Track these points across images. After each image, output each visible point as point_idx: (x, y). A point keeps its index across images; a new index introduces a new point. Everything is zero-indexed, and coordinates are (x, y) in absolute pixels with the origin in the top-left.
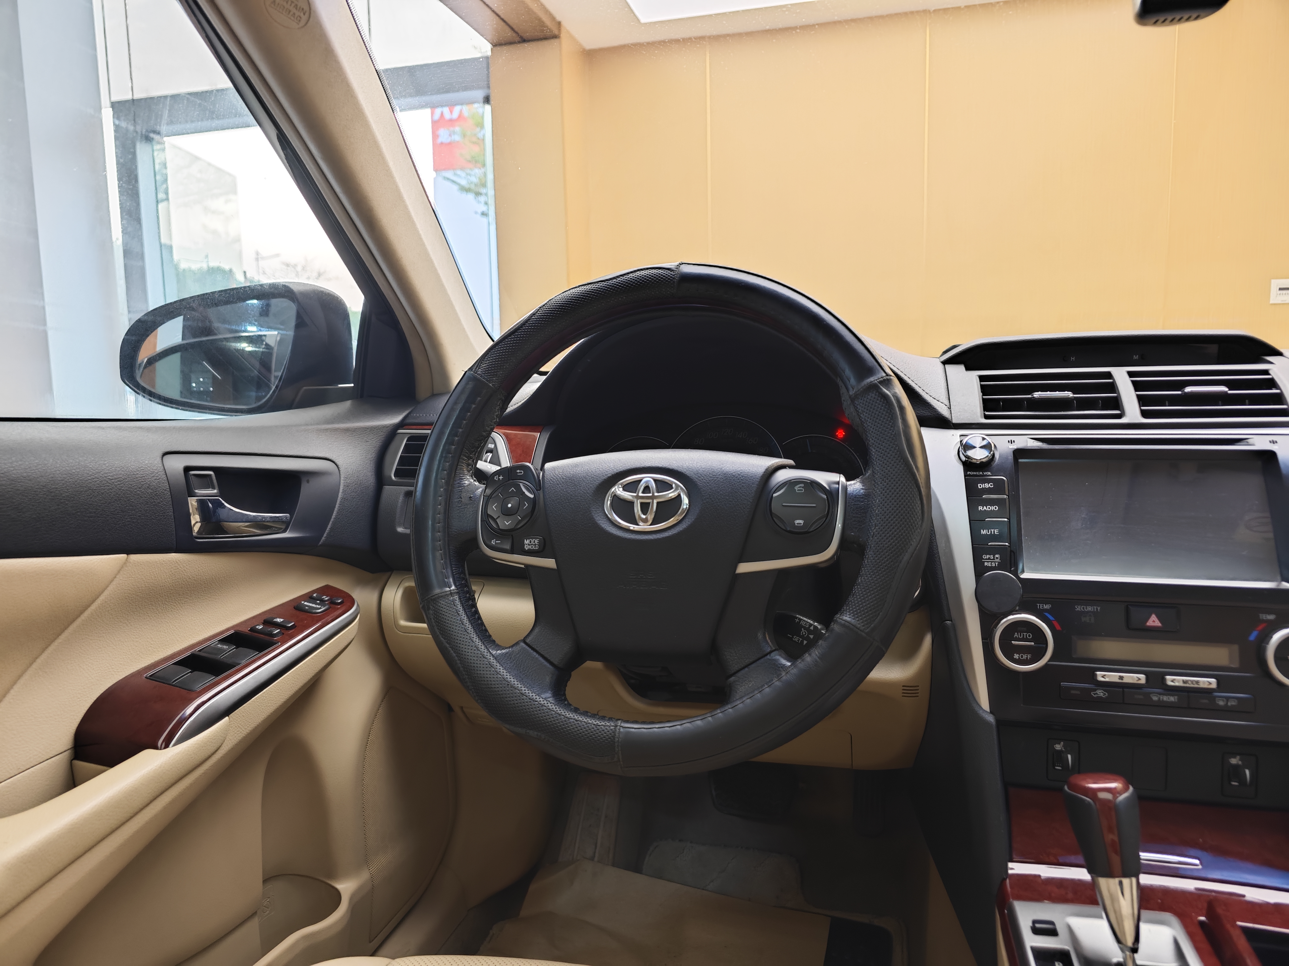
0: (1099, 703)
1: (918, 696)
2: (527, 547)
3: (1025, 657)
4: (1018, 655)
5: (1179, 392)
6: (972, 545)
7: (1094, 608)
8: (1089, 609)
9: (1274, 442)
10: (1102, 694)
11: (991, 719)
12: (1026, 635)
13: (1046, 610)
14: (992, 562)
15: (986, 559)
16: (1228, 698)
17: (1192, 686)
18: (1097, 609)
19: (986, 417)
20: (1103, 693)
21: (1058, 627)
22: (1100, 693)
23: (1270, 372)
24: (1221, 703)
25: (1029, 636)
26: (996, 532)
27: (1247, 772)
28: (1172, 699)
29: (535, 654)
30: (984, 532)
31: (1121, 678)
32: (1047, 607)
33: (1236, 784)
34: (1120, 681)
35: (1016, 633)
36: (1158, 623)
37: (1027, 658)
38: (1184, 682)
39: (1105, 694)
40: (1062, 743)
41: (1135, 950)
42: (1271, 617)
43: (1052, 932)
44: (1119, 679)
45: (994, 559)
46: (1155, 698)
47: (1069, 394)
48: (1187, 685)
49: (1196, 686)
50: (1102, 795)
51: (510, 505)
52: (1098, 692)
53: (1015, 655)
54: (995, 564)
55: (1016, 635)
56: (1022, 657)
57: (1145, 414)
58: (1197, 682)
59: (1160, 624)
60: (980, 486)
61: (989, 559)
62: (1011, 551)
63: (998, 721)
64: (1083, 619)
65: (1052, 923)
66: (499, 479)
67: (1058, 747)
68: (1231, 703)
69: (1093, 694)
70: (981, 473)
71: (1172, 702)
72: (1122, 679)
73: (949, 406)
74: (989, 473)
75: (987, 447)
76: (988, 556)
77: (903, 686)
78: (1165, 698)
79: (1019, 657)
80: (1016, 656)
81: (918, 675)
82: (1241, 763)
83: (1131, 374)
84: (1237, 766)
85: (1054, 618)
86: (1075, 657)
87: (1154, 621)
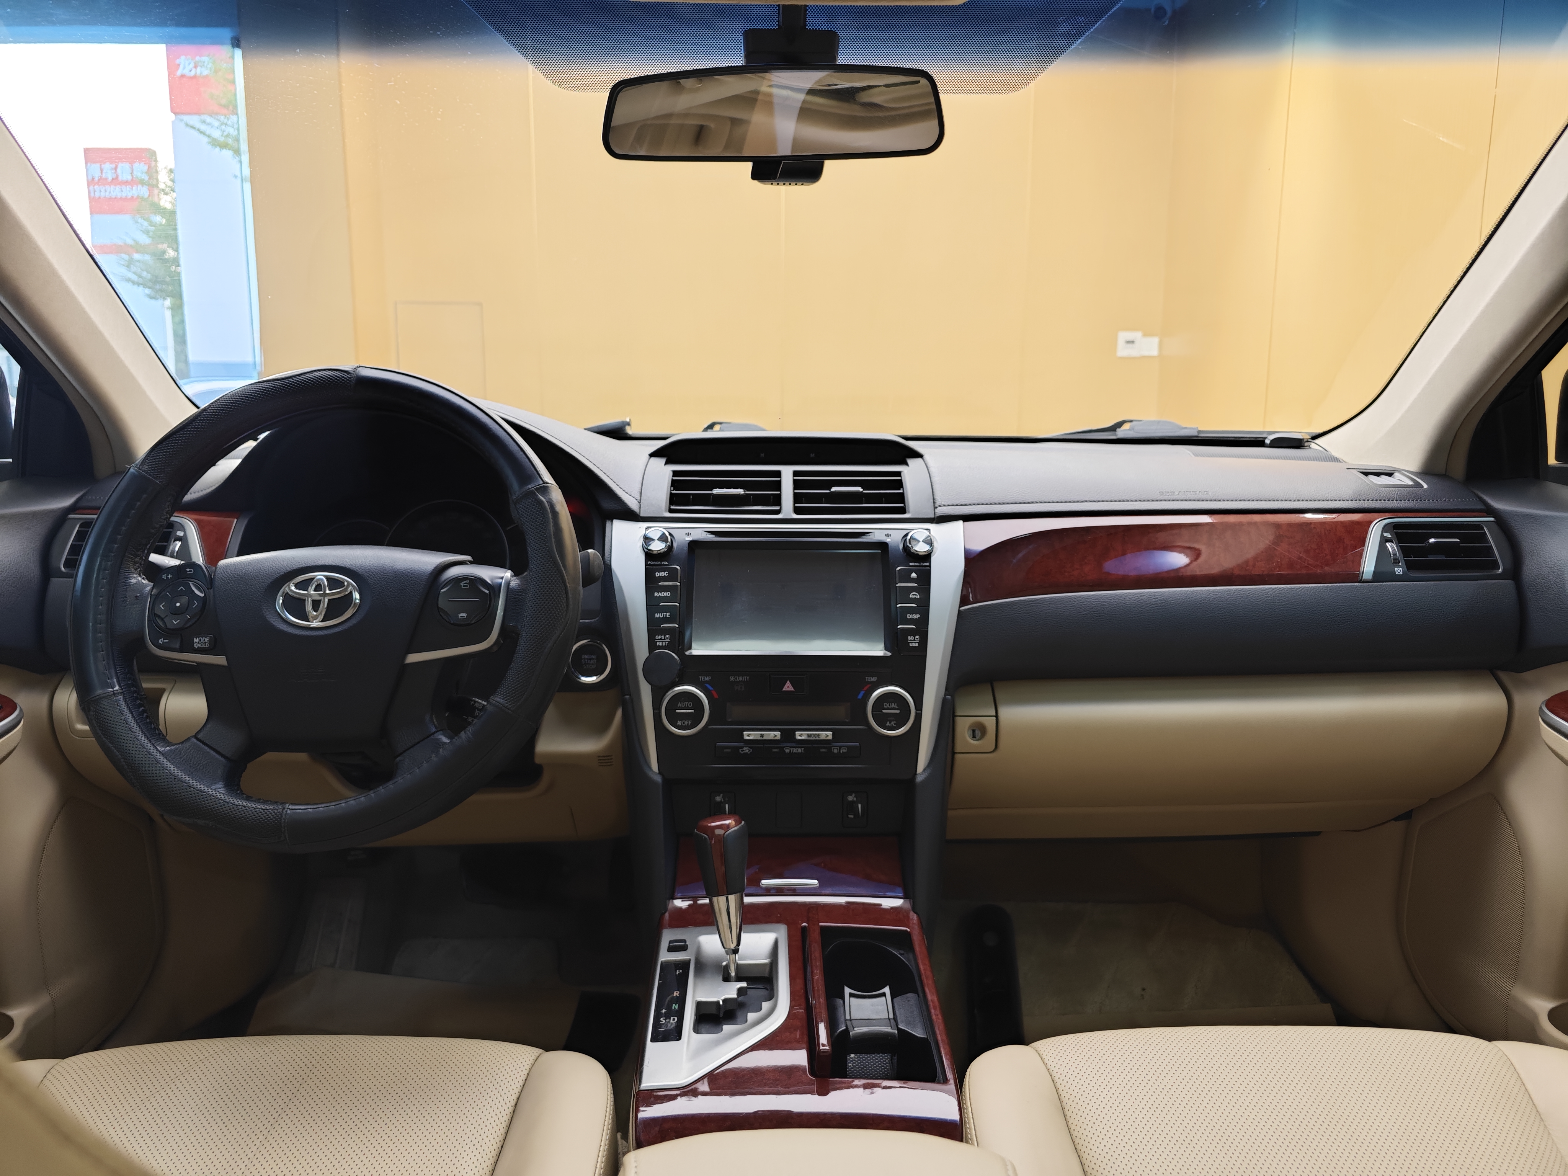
0: (745, 758)
1: (612, 765)
2: (196, 646)
3: (686, 723)
5: (828, 491)
6: (648, 627)
7: (744, 678)
8: (741, 679)
9: (888, 535)
11: (658, 779)
13: (707, 682)
14: (663, 642)
15: (658, 640)
16: (840, 747)
17: (814, 738)
18: (747, 679)
19: (671, 511)
20: (748, 749)
21: (716, 696)
22: (746, 750)
23: (902, 474)
24: (836, 751)
25: (690, 705)
26: (668, 615)
27: (860, 806)
28: (800, 750)
29: (206, 748)
30: (657, 615)
31: (762, 735)
32: (707, 679)
33: (852, 816)
34: (762, 738)
35: (679, 703)
36: (791, 689)
37: (688, 724)
38: (809, 736)
39: (750, 750)
40: (722, 795)
41: (735, 951)
42: (874, 679)
43: (683, 948)
45: (664, 639)
46: (787, 751)
47: (740, 491)
48: (811, 738)
49: (817, 738)
50: (719, 832)
51: (178, 605)
52: (744, 749)
53: (679, 721)
54: (666, 644)
55: (679, 705)
56: (684, 723)
57: (797, 511)
58: (818, 735)
59: (793, 689)
60: (658, 574)
61: (661, 639)
62: (680, 632)
63: (665, 780)
64: (736, 688)
65: (684, 941)
66: (167, 578)
67: (718, 799)
68: (843, 750)
69: (741, 750)
70: (659, 563)
71: (799, 753)
73: (639, 501)
74: (666, 563)
75: (663, 538)
76: (660, 637)
77: (599, 757)
78: (795, 750)
79: (681, 723)
80: (679, 723)
81: (611, 746)
82: (855, 799)
83: (796, 473)
84: (853, 802)
85: (711, 688)
86: (730, 720)
87: (788, 687)
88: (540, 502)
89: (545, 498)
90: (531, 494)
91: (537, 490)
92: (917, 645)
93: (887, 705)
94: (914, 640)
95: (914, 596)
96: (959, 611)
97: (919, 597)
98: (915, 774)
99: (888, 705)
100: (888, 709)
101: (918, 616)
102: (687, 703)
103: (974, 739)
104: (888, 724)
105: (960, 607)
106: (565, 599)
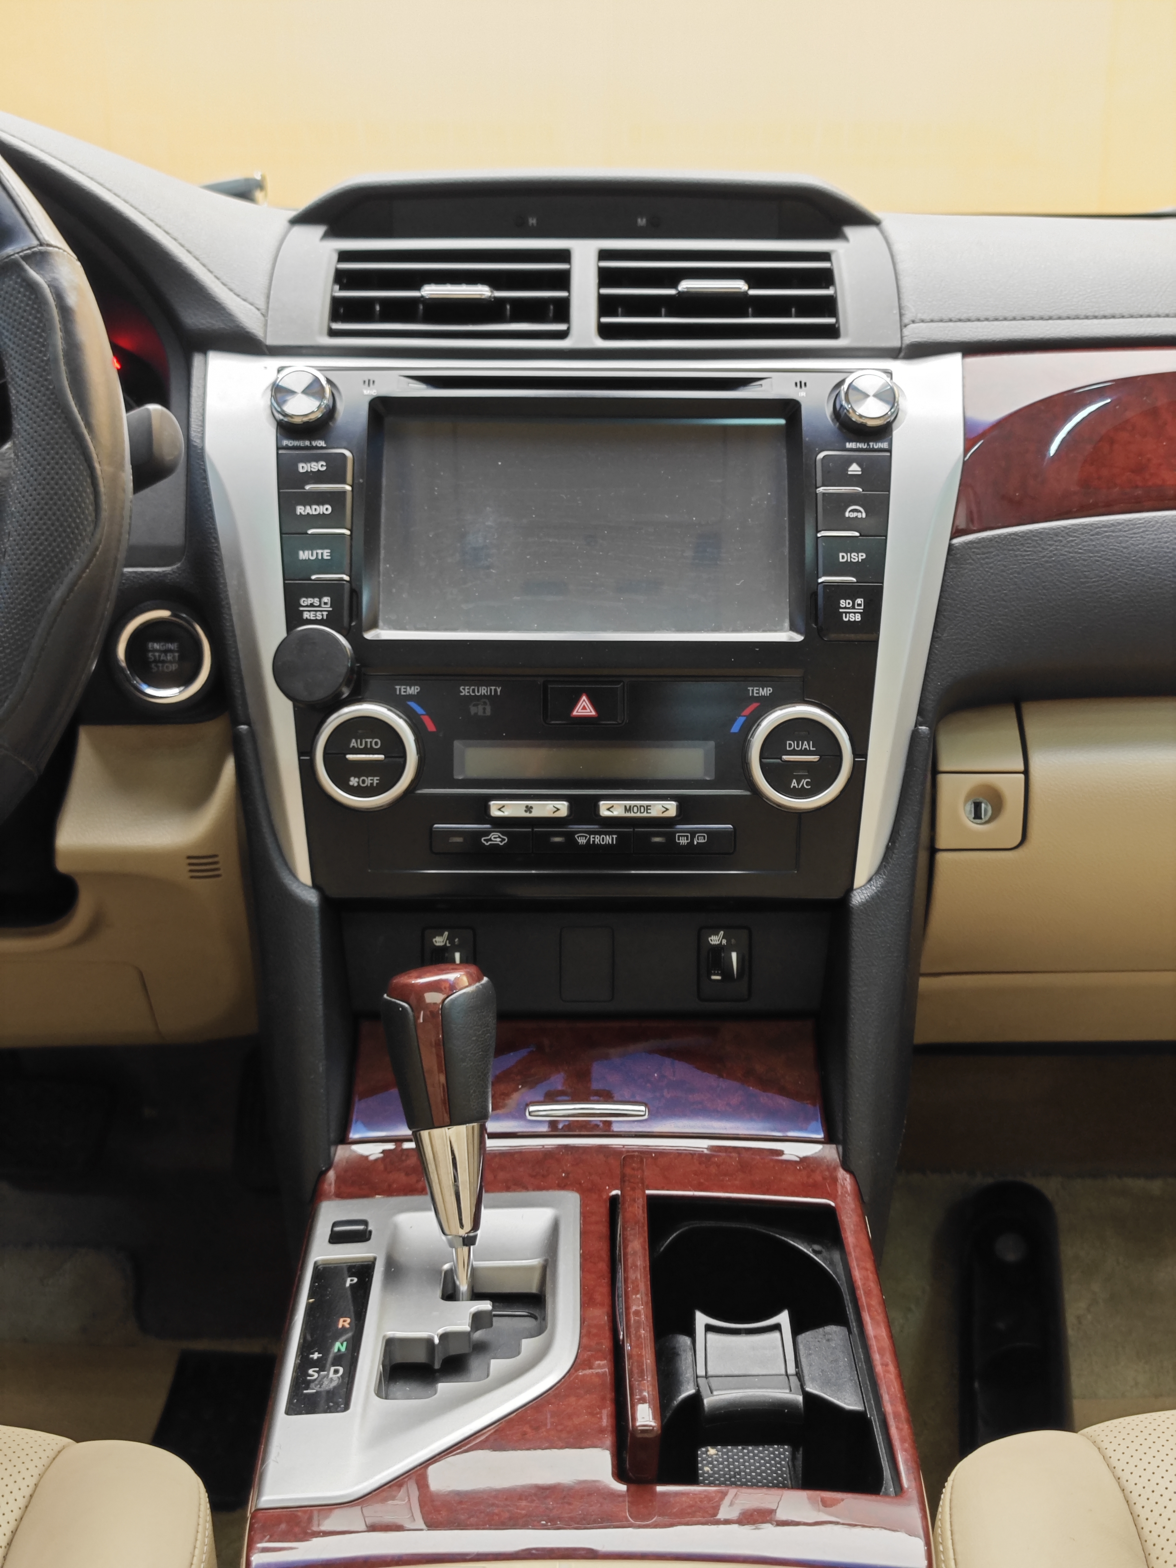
0: (494, 857)
1: (218, 876)
3: (368, 782)
4: (357, 779)
5: (672, 292)
6: (284, 579)
7: (491, 690)
8: (483, 691)
9: (801, 385)
10: (499, 839)
11: (312, 897)
12: (371, 742)
13: (410, 697)
14: (316, 611)
15: (307, 606)
16: (693, 833)
17: (639, 815)
18: (496, 691)
19: (333, 333)
20: (499, 837)
21: (431, 727)
22: (496, 838)
23: (833, 258)
24: (683, 841)
25: (376, 743)
26: (326, 554)
27: (734, 955)
28: (608, 840)
30: (304, 555)
31: (529, 809)
32: (413, 690)
33: (718, 978)
34: (528, 815)
35: (354, 740)
36: (590, 711)
37: (372, 784)
38: (627, 809)
39: (504, 840)
40: (446, 933)
41: (469, 1241)
42: (766, 691)
43: (362, 1236)
44: (526, 811)
45: (320, 606)
46: (582, 841)
47: (482, 291)
48: (632, 815)
49: (645, 815)
50: (433, 997)
52: (492, 836)
53: (352, 779)
54: (322, 615)
55: (353, 743)
56: (364, 782)
57: (605, 331)
58: (647, 808)
60: (303, 468)
61: (312, 605)
62: (352, 590)
63: (326, 901)
64: (473, 710)
65: (365, 1223)
67: (440, 941)
68: (700, 840)
69: (485, 840)
70: (307, 443)
71: (607, 846)
72: (531, 812)
73: (263, 311)
74: (322, 443)
75: (314, 389)
76: (310, 601)
77: (189, 857)
78: (598, 839)
79: (358, 782)
80: (354, 781)
81: (215, 834)
82: (724, 942)
83: (604, 255)
84: (719, 948)
85: (419, 710)
86: (460, 778)
87: (584, 708)
88: (32, 287)
89: (43, 276)
90: (11, 268)
91: (26, 258)
92: (858, 618)
93: (791, 744)
94: (853, 607)
95: (854, 515)
96: (951, 547)
97: (864, 515)
98: (850, 889)
99: (794, 745)
100: (794, 752)
101: (862, 556)
102: (369, 740)
103: (978, 821)
104: (794, 783)
105: (951, 539)
106: (92, 497)
